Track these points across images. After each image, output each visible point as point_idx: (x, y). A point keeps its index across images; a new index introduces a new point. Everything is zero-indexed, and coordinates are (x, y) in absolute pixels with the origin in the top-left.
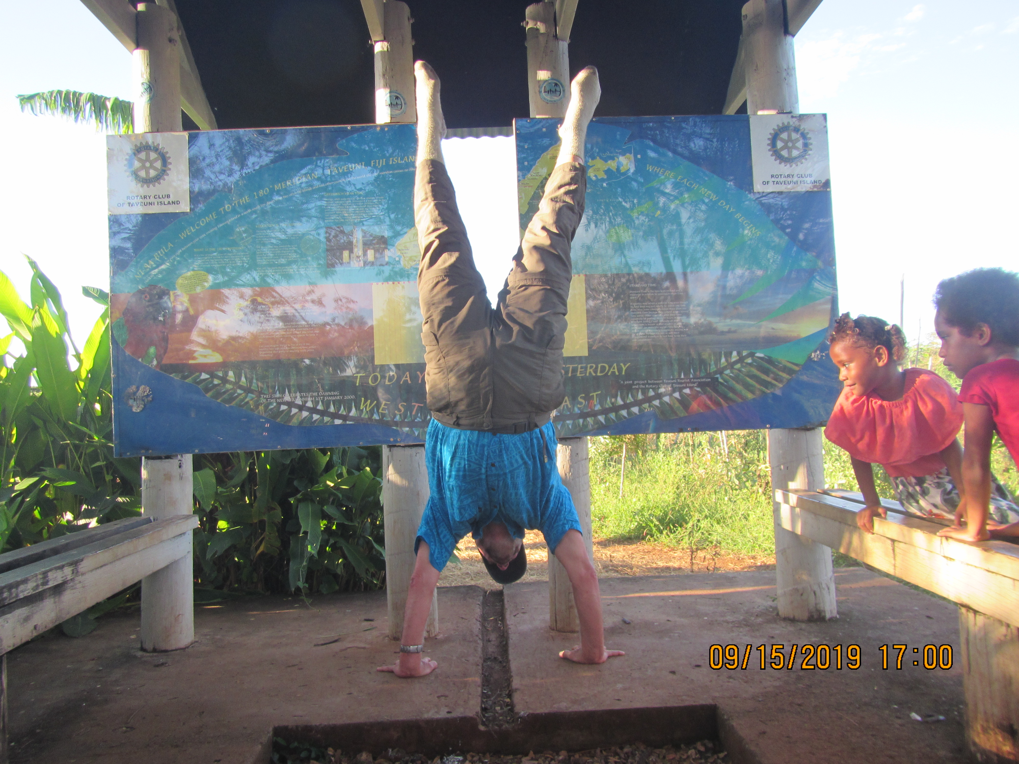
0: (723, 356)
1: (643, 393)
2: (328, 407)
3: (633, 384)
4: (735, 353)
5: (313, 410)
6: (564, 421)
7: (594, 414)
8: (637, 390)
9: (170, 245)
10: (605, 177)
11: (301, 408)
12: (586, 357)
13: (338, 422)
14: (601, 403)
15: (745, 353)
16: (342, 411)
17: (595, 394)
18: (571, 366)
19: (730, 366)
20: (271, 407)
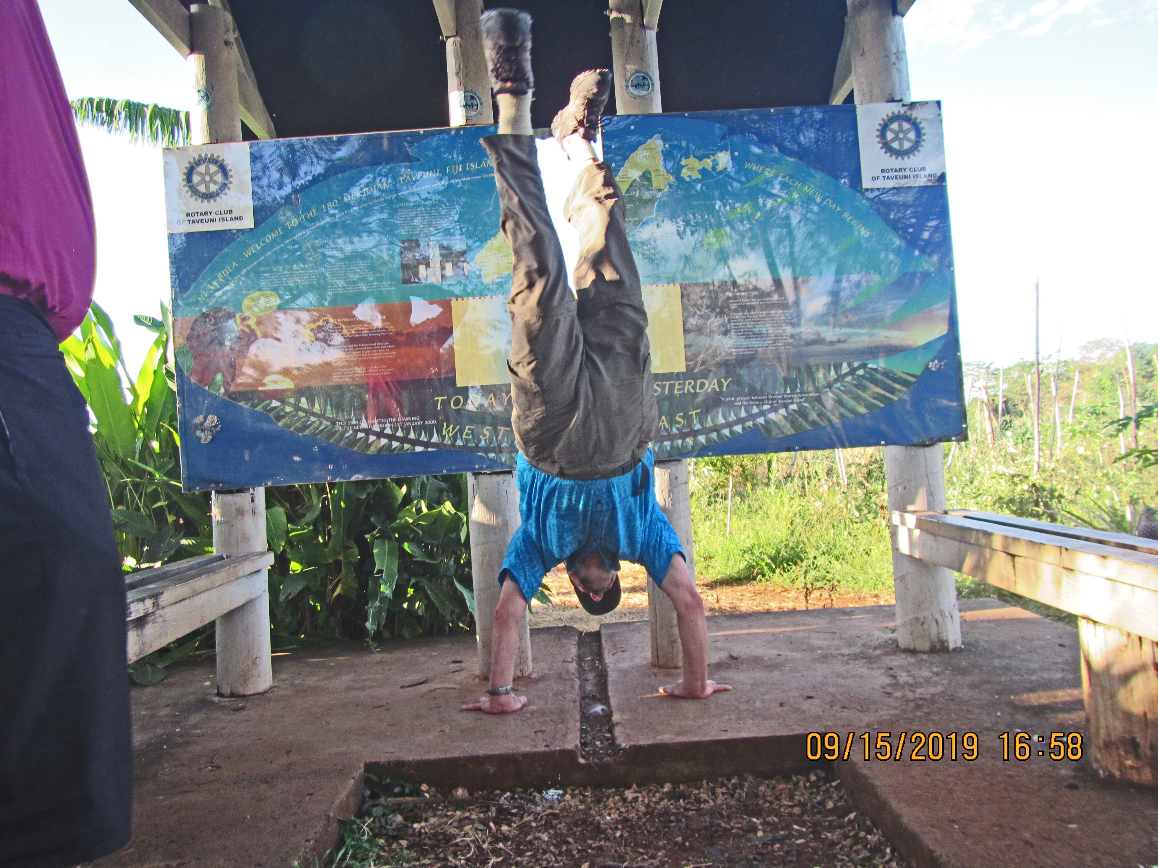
0: (832, 369)
1: (746, 411)
2: (408, 433)
3: (735, 401)
4: (845, 365)
5: (392, 437)
6: (662, 442)
7: (695, 434)
8: (740, 407)
9: (234, 264)
10: (700, 177)
11: (380, 435)
12: (683, 373)
13: (419, 449)
14: (701, 422)
15: (856, 364)
16: (423, 438)
17: (694, 413)
18: (668, 383)
19: (840, 378)
20: (347, 435)
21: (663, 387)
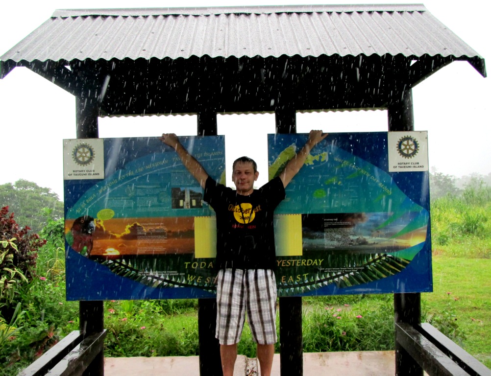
0: (371, 256)
1: (330, 275)
2: (172, 279)
3: (325, 270)
4: (377, 255)
5: (165, 280)
6: (290, 288)
7: (305, 285)
8: (327, 273)
9: (94, 195)
10: (313, 164)
11: (158, 279)
12: (301, 256)
13: (176, 286)
14: (308, 280)
15: (382, 255)
16: (178, 281)
17: (305, 275)
18: (294, 261)
19: (374, 261)
20: (143, 278)
21: (292, 263)
